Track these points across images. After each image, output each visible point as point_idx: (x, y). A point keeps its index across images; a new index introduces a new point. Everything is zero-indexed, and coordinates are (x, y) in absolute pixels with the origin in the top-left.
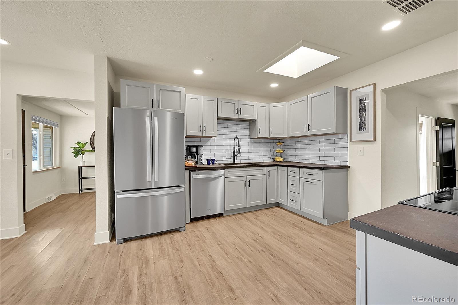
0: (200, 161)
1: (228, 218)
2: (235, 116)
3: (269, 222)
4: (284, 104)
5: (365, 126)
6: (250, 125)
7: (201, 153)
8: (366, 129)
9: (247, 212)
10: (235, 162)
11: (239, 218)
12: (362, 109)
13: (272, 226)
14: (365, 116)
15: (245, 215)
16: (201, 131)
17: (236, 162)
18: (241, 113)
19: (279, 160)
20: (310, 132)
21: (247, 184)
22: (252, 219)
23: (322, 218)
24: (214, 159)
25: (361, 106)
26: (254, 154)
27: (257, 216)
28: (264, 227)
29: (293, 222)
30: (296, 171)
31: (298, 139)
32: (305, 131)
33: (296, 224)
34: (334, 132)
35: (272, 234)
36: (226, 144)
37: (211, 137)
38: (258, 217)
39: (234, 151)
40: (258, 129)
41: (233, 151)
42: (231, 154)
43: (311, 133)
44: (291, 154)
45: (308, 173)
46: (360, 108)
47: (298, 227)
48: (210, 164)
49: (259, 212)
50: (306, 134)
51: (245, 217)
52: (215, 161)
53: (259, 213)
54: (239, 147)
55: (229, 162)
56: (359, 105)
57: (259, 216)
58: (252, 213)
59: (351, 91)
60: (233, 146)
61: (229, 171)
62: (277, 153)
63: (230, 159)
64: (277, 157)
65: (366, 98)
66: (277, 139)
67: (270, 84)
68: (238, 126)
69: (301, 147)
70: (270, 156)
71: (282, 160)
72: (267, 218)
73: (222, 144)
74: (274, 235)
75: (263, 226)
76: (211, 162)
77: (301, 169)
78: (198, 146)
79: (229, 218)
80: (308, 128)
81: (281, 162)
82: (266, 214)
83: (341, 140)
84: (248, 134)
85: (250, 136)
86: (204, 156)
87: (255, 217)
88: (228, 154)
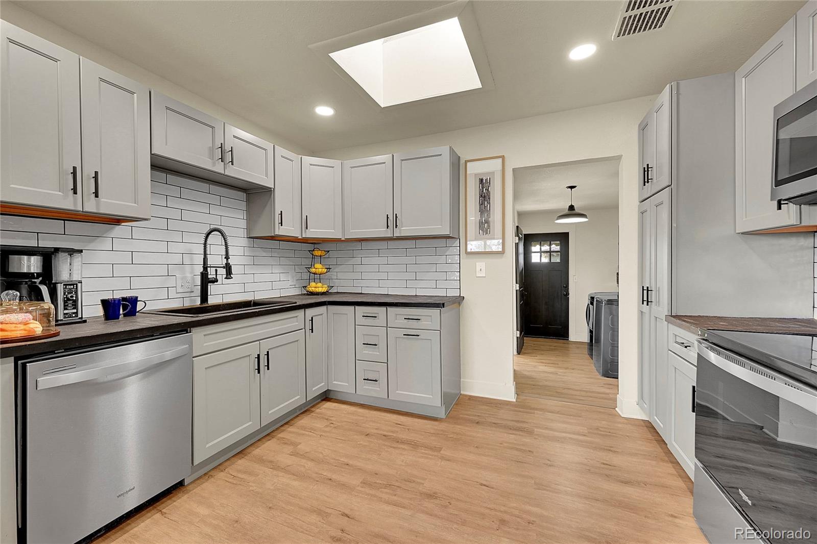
0: (65, 309)
1: (205, 485)
2: (214, 164)
3: (335, 451)
4: (336, 163)
5: (489, 226)
6: (248, 201)
7: (75, 279)
8: (490, 231)
9: (259, 440)
10: (209, 303)
11: (245, 472)
12: (484, 197)
13: (351, 462)
14: (490, 209)
15: (257, 452)
16: (75, 193)
17: (212, 301)
18: (232, 162)
19: (320, 291)
20: (398, 231)
21: (262, 363)
22: (284, 458)
23: (440, 406)
24: (137, 297)
25: (483, 191)
26: (258, 278)
27: (295, 444)
28: (334, 477)
29: (384, 431)
30: (378, 313)
31: (358, 245)
32: (388, 228)
33: (395, 435)
34: (449, 234)
35: (368, 490)
36: (173, 247)
37: (116, 221)
38: (299, 447)
39: (205, 268)
40: (278, 212)
41: (202, 270)
42: (193, 279)
43: (400, 233)
44: (340, 276)
45: (407, 318)
46: (482, 196)
47: (403, 443)
48: (119, 315)
49: (291, 429)
50: (389, 235)
51: (261, 461)
52: (140, 306)
53: (290, 432)
54: (227, 258)
55: (187, 304)
56: (478, 188)
57: (300, 443)
58: (274, 440)
59: (466, 162)
60: (202, 256)
61: (205, 335)
62: (314, 274)
63: (188, 295)
64: (313, 284)
65: (490, 178)
66: (309, 242)
67: (317, 105)
68: (215, 200)
69: (365, 261)
70: (295, 281)
71: (324, 290)
72: (321, 441)
73: (162, 247)
74: (373, 492)
75: (329, 475)
76: (121, 312)
77: (389, 309)
78: (57, 250)
79: (208, 487)
80: (393, 221)
81: (323, 294)
82: (312, 430)
83: (448, 250)
84: (243, 224)
85: (249, 229)
86: (85, 287)
87: (290, 449)
88: (183, 278)
